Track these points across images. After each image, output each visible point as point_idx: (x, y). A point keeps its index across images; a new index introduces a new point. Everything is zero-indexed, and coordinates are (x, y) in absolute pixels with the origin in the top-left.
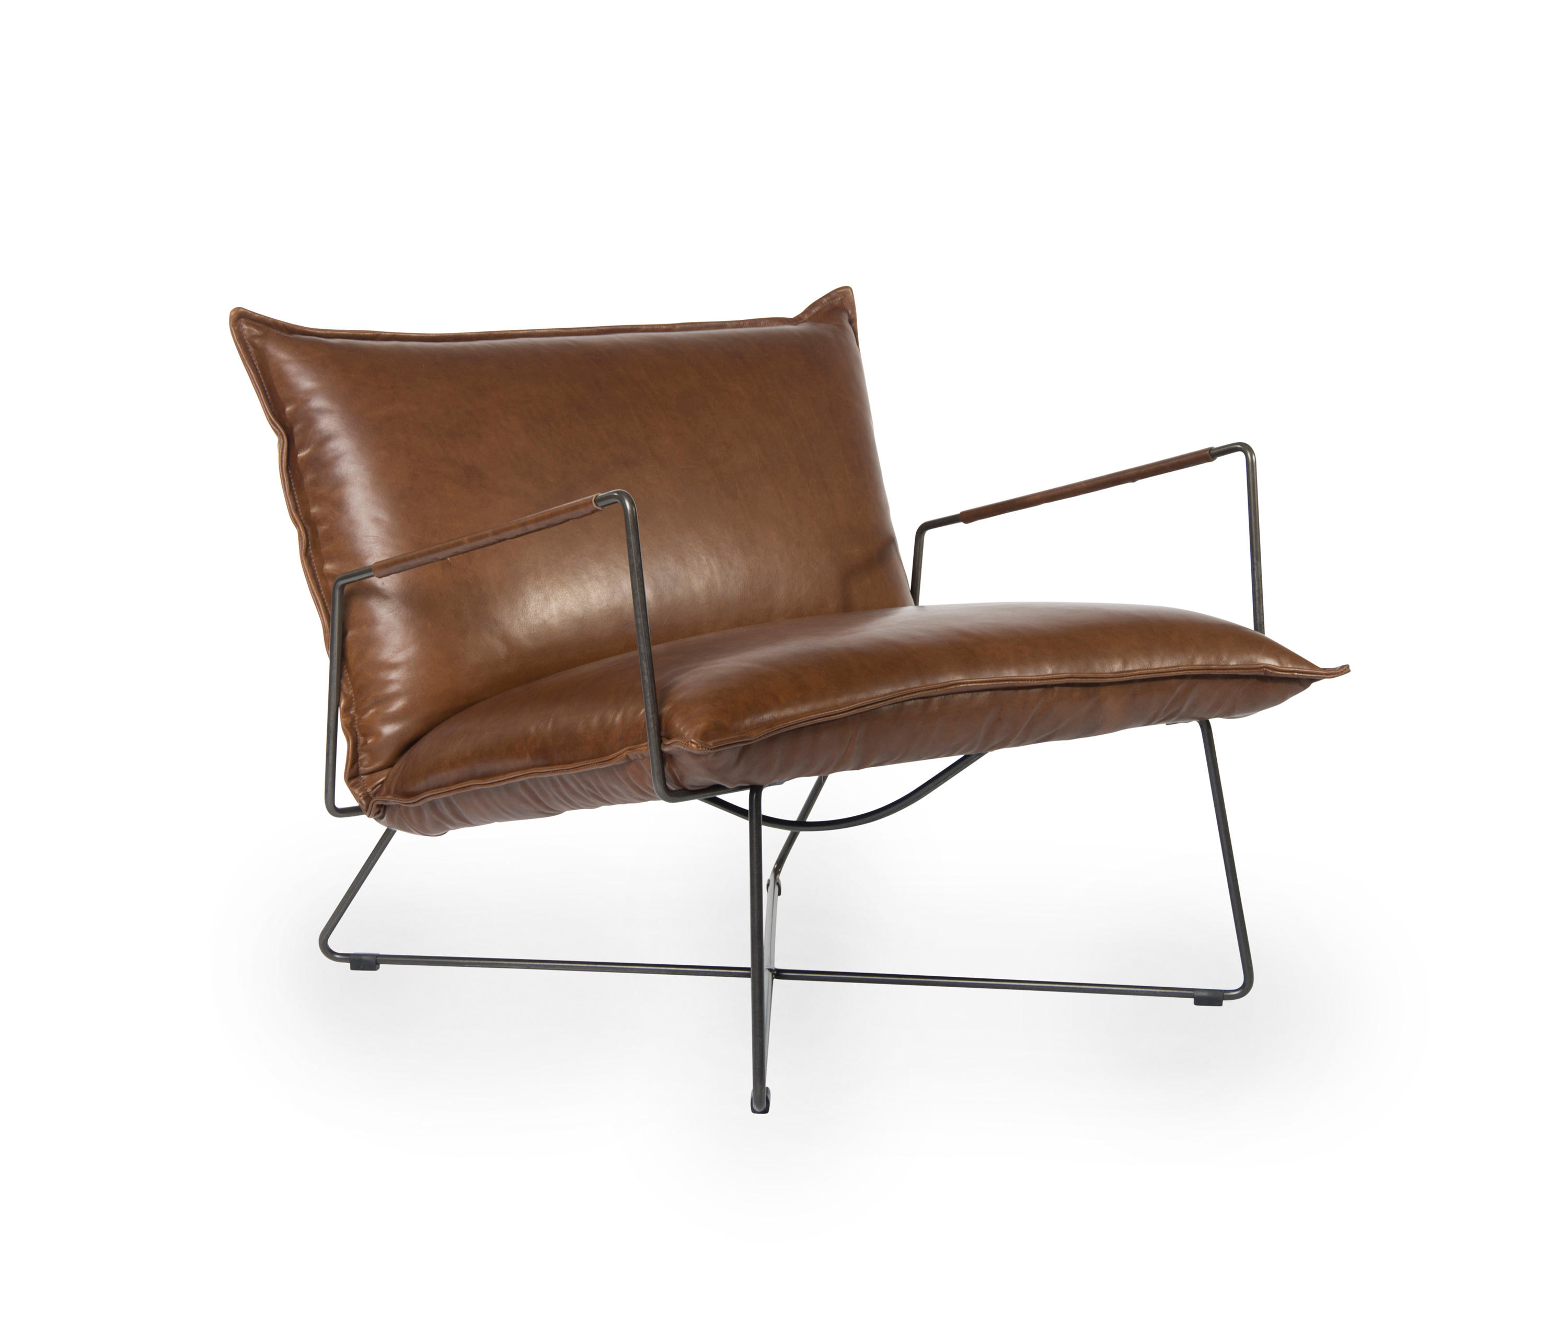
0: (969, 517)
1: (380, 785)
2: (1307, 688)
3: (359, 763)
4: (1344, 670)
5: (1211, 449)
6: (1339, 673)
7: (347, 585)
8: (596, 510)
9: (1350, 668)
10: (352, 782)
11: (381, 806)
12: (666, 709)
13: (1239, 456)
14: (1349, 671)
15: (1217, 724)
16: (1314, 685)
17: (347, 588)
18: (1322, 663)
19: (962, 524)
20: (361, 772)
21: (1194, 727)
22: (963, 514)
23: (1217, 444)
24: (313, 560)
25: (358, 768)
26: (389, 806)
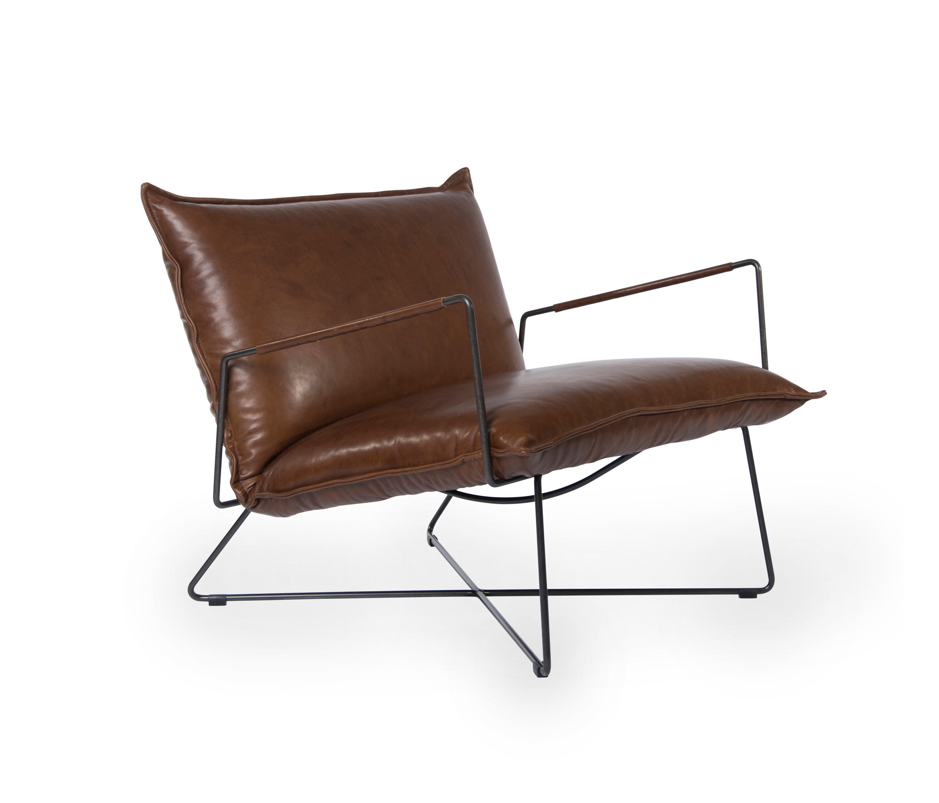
0: (558, 308)
1: (252, 487)
2: (803, 405)
3: (239, 473)
4: (822, 394)
5: (731, 264)
6: (821, 395)
7: (230, 360)
8: (443, 307)
9: (827, 392)
10: (235, 485)
11: (256, 499)
12: (493, 430)
13: (751, 269)
14: (827, 394)
15: (752, 429)
16: (807, 403)
17: (229, 363)
18: (810, 389)
19: (554, 312)
20: (241, 479)
21: (739, 431)
22: (555, 306)
23: (734, 260)
24: (201, 345)
25: (239, 475)
26: (263, 499)
